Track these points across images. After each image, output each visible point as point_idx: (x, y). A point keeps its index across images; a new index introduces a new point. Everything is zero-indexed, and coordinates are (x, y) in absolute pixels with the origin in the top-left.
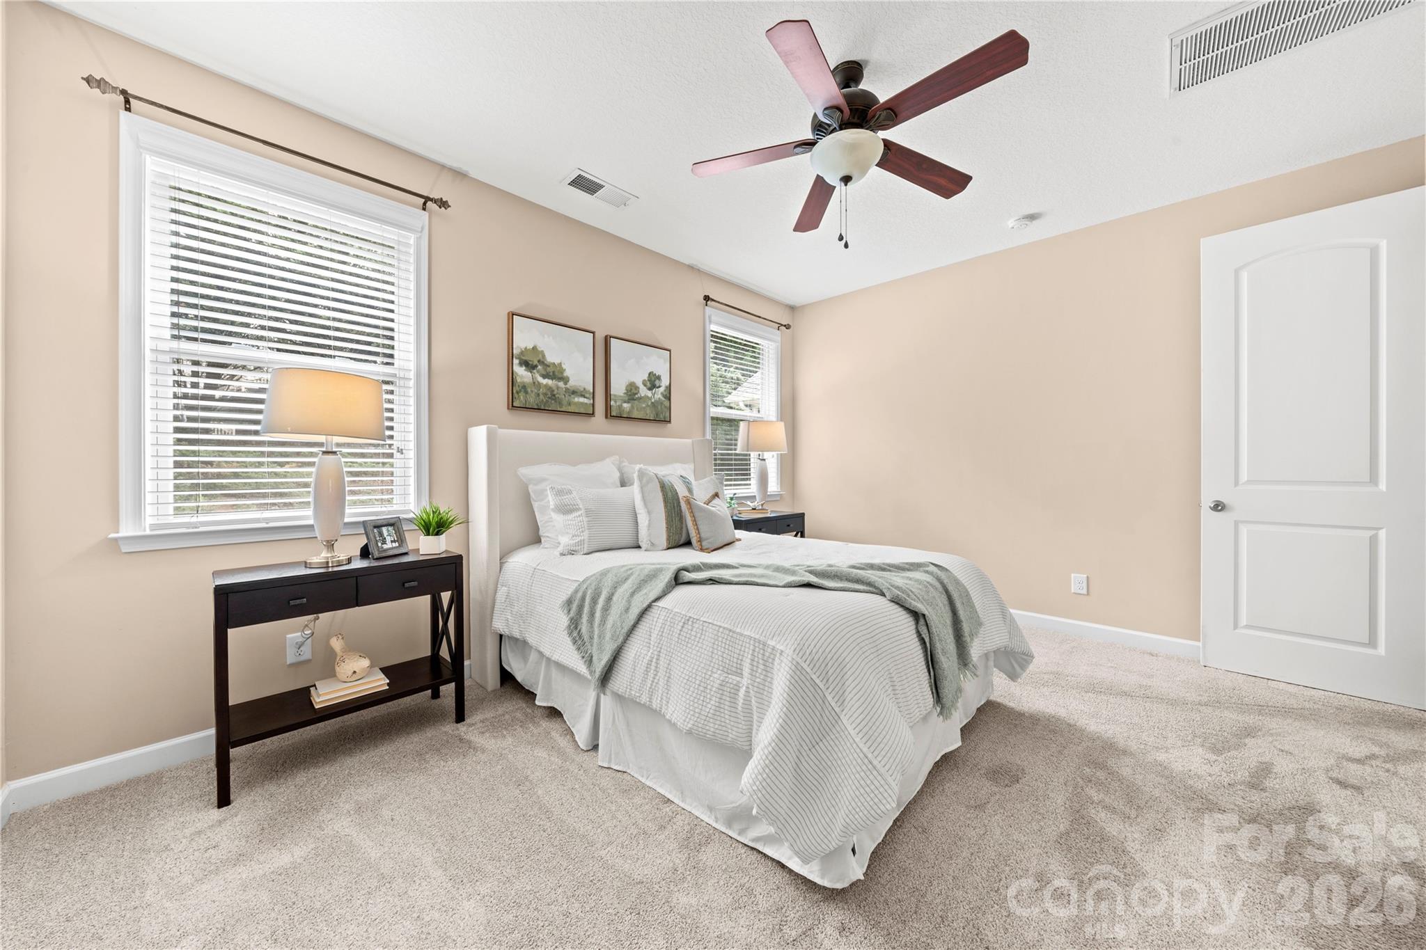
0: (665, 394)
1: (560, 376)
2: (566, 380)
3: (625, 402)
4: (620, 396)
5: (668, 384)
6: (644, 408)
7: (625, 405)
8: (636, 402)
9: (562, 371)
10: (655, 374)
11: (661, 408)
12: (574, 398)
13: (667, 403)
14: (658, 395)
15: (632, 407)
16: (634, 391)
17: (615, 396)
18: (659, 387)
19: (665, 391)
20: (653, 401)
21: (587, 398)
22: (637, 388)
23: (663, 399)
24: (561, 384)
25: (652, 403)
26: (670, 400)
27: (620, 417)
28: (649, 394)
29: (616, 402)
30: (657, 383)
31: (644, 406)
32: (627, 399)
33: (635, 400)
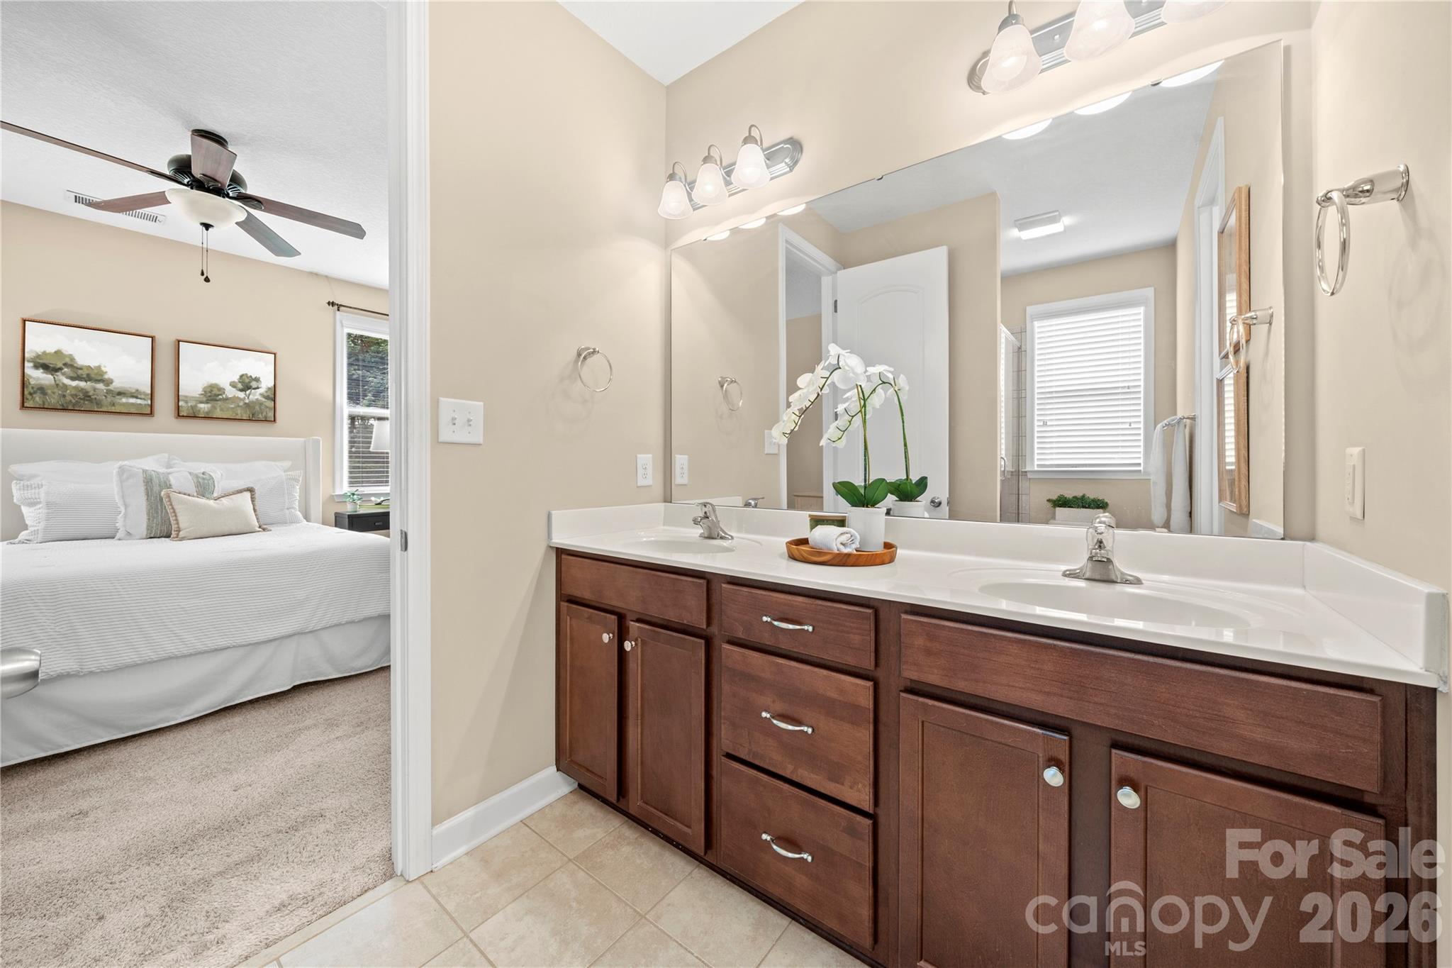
0: (266, 394)
1: (100, 378)
2: (108, 382)
3: (201, 402)
4: (195, 397)
5: (272, 384)
6: (233, 408)
7: (202, 406)
8: (219, 402)
9: (103, 373)
10: (251, 376)
11: (261, 409)
12: (121, 399)
13: (271, 404)
14: (255, 395)
15: (214, 408)
16: (215, 392)
17: (186, 397)
18: (258, 388)
19: (266, 392)
20: (247, 401)
21: (140, 399)
22: (222, 390)
23: (264, 400)
24: (100, 386)
25: (246, 403)
26: (274, 401)
27: (194, 416)
28: (241, 395)
29: (186, 402)
30: (254, 384)
31: (233, 406)
32: (205, 399)
33: (218, 401)
